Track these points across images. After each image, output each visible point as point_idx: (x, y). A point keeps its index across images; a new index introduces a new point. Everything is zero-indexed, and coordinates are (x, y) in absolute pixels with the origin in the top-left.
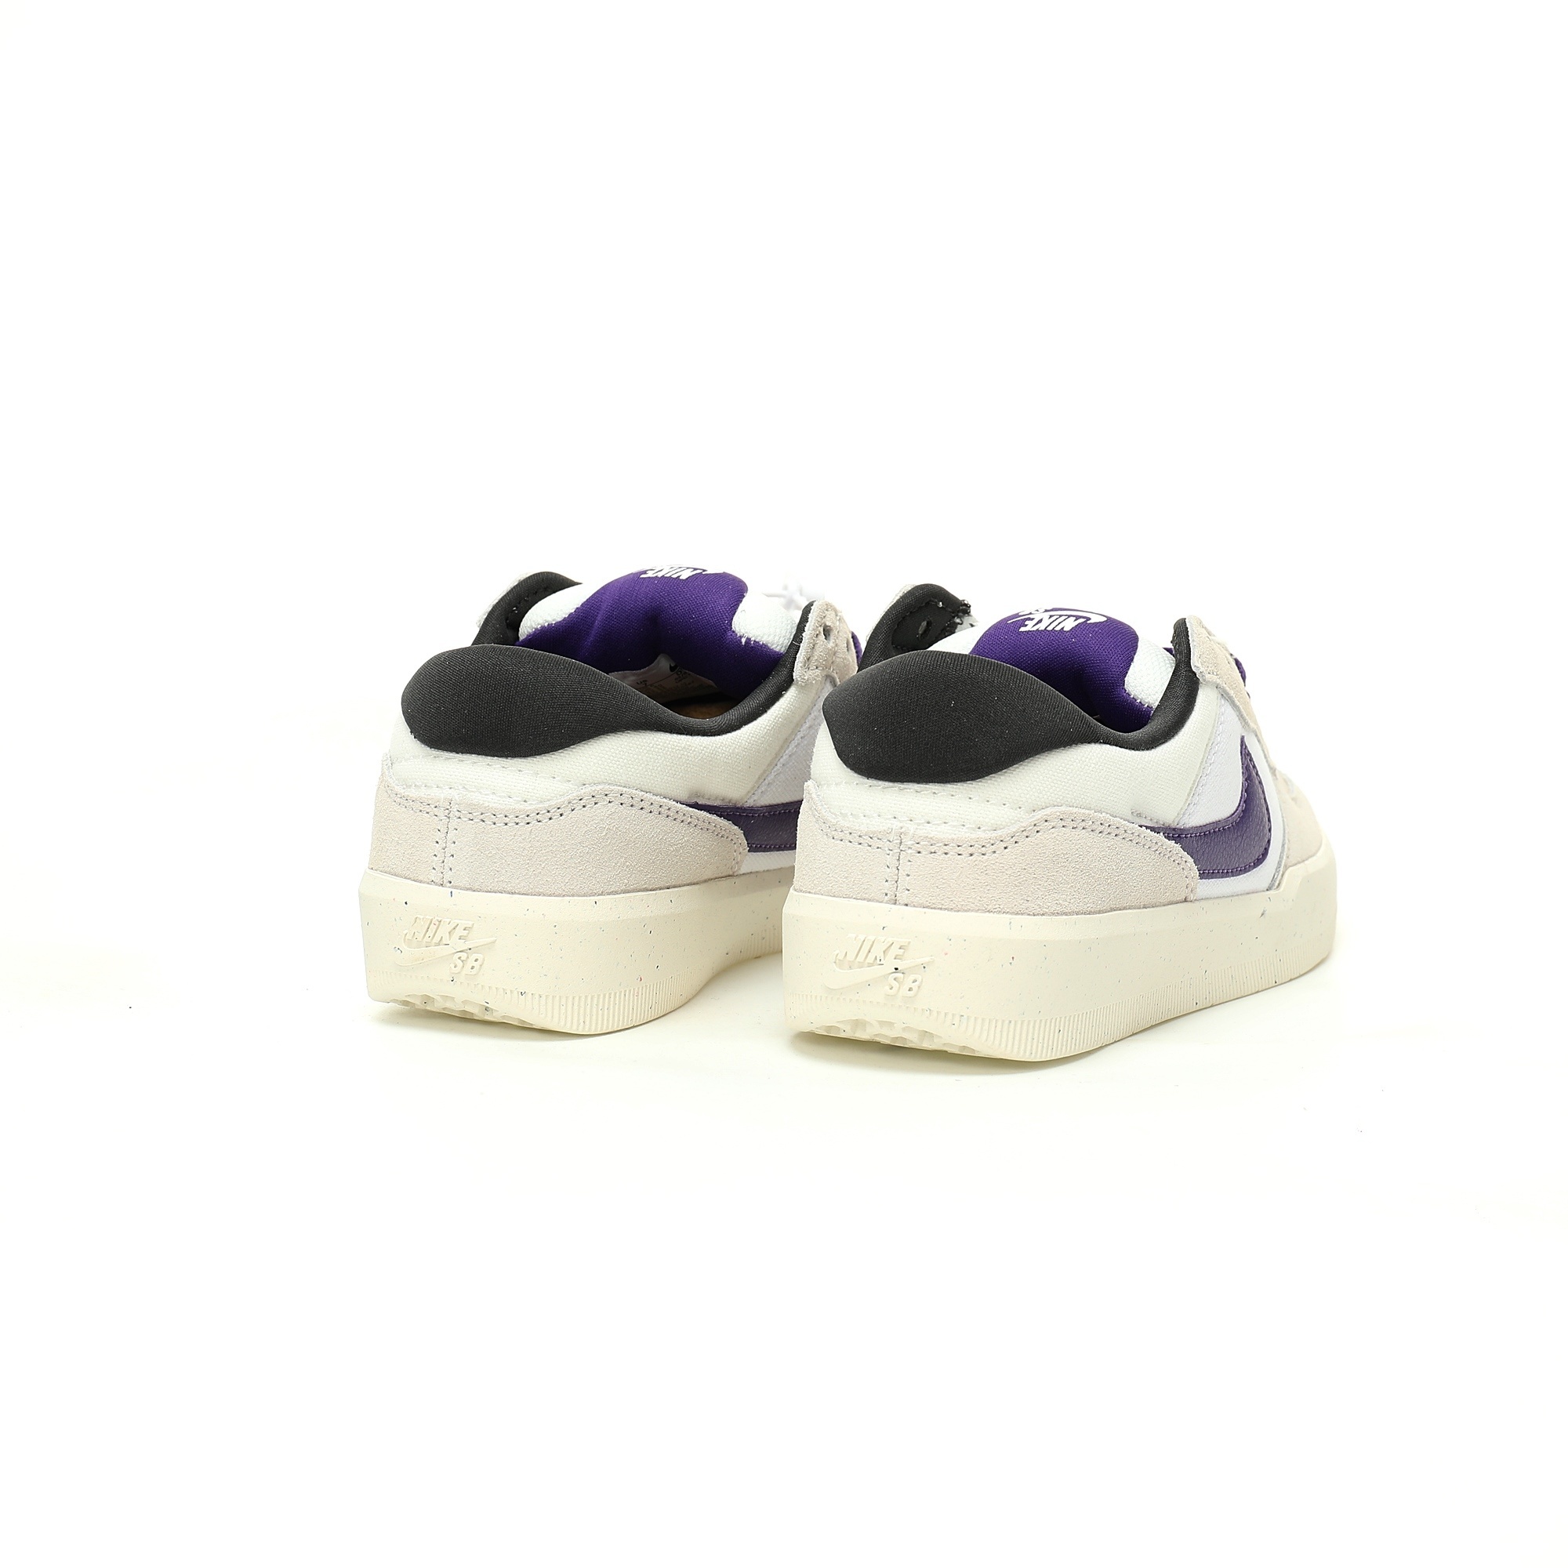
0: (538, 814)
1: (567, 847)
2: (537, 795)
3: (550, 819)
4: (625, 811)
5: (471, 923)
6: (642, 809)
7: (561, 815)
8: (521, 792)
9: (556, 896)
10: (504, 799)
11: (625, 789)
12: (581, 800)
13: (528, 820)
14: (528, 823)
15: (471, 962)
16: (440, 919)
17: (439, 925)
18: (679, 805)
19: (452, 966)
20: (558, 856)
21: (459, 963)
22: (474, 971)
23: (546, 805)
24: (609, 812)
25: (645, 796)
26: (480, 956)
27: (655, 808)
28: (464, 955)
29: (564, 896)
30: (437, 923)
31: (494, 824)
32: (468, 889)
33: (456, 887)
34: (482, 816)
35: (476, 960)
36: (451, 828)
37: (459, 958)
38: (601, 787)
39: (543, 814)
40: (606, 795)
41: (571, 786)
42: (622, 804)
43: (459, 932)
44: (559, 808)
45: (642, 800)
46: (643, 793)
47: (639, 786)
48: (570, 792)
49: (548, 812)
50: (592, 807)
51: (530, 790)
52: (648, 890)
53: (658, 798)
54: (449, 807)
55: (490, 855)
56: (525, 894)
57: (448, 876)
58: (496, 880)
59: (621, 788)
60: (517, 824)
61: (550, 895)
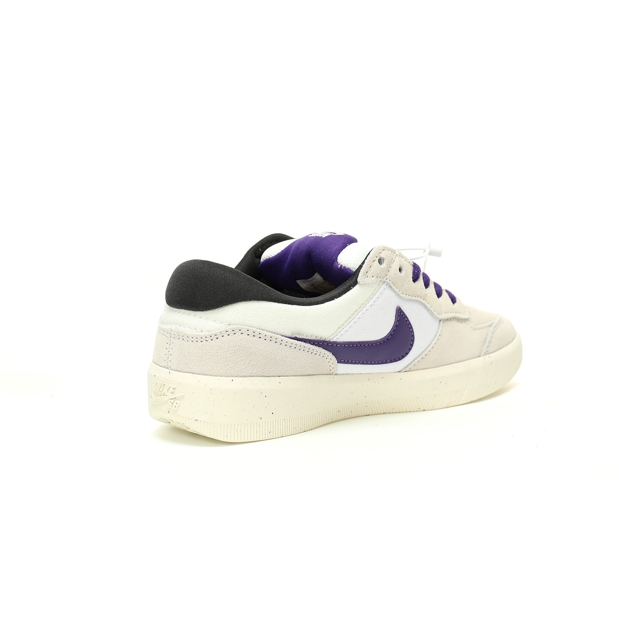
0: (206, 337)
1: (219, 353)
2: (207, 329)
3: (212, 340)
4: (250, 338)
5: (175, 386)
6: (260, 337)
7: (217, 338)
8: (200, 327)
9: (214, 376)
10: (193, 330)
11: (250, 328)
12: (227, 332)
13: (202, 340)
14: (202, 341)
15: (175, 404)
16: (164, 384)
17: (164, 386)
18: (283, 338)
19: (168, 405)
20: (215, 357)
21: (171, 405)
22: (176, 409)
23: (210, 333)
24: (240, 338)
25: (261, 332)
26: (178, 402)
27: (268, 338)
28: (172, 401)
29: (217, 376)
30: (163, 385)
31: (188, 341)
32: (176, 371)
33: (172, 369)
34: (182, 337)
35: (177, 403)
36: (172, 342)
37: (171, 402)
38: (237, 326)
39: (208, 337)
40: (240, 330)
41: (223, 325)
42: (248, 335)
43: (171, 390)
44: (216, 335)
45: (260, 334)
46: (260, 330)
47: (259, 327)
48: (222, 328)
49: (211, 337)
50: (232, 335)
51: (204, 326)
52: (265, 377)
53: (270, 334)
54: (171, 333)
55: (185, 355)
56: (199, 374)
57: (170, 364)
58: (187, 367)
59: (248, 327)
60: (197, 342)
61: (210, 375)
